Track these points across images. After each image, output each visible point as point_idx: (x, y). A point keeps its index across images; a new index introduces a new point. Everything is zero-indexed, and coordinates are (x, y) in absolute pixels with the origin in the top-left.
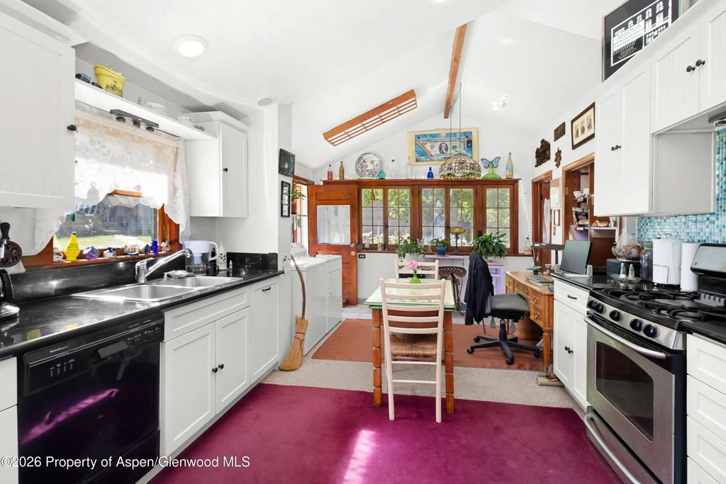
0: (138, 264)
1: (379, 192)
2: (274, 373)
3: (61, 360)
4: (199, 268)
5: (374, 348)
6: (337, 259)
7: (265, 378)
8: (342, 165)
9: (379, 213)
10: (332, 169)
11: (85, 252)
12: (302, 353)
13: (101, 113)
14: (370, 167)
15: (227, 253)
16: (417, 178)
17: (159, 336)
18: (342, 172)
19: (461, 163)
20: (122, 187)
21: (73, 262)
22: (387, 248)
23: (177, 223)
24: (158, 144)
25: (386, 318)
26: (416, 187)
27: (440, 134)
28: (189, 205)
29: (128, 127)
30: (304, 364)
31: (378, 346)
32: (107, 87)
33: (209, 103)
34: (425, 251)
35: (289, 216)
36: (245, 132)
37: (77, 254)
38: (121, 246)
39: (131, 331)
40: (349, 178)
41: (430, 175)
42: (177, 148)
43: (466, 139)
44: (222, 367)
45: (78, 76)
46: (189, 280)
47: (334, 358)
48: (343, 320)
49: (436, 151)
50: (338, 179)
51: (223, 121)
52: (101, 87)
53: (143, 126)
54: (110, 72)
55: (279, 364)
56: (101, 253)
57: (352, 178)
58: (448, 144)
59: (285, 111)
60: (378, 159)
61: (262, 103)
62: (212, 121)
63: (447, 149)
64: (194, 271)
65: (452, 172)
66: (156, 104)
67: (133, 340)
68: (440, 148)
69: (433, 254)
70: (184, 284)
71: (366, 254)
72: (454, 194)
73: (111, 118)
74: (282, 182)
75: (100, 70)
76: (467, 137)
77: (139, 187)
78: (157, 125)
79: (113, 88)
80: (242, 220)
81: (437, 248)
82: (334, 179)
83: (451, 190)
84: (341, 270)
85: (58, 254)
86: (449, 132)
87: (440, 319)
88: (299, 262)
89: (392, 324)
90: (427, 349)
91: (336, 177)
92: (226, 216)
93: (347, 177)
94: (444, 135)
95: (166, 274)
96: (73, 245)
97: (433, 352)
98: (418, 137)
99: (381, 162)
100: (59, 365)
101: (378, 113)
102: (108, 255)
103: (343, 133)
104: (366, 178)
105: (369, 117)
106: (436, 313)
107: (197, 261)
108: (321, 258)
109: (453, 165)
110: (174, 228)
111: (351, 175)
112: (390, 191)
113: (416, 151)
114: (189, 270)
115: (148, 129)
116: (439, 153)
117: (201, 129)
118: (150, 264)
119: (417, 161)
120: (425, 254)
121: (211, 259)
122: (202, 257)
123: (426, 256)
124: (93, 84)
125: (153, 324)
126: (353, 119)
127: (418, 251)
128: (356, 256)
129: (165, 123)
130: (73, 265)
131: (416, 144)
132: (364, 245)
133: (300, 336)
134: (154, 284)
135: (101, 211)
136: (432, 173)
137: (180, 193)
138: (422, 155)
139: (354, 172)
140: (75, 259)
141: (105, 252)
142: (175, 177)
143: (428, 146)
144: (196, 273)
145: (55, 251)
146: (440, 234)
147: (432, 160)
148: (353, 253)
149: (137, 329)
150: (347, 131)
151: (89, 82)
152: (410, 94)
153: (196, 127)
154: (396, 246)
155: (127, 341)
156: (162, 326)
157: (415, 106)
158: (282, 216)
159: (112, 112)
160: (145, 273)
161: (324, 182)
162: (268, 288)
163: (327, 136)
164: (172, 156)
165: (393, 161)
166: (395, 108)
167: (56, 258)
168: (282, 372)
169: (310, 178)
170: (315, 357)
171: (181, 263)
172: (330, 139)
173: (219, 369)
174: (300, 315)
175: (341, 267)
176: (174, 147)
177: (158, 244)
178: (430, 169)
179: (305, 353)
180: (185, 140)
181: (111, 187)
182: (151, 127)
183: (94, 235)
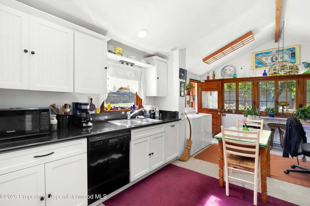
0: (127, 113)
1: (234, 85)
2: (177, 161)
3: (99, 141)
4: (148, 115)
5: (219, 159)
6: (210, 116)
7: (172, 162)
8: (214, 73)
9: (234, 94)
10: (209, 75)
11: (113, 108)
12: (189, 154)
13: (117, 62)
14: (229, 72)
15: (159, 110)
16: (256, 76)
17: (129, 138)
18: (214, 76)
19: (283, 66)
20: (123, 86)
21: (109, 111)
22: (238, 112)
23: (141, 99)
24: (135, 70)
25: (225, 145)
26: (255, 81)
27: (271, 52)
28: (145, 92)
29: (125, 65)
30: (190, 160)
31: (221, 158)
32: (117, 53)
33: (152, 53)
34: (261, 114)
35: (184, 96)
36: (166, 63)
37: (110, 108)
38: (123, 106)
39: (120, 135)
40: (218, 79)
41: (265, 74)
42: (142, 71)
43: (291, 52)
44: (153, 154)
45: (109, 51)
46: (144, 119)
47: (204, 160)
48: (212, 144)
49: (269, 61)
50: (212, 79)
51: (157, 60)
52: (115, 54)
53: (130, 65)
54: (119, 48)
55: (179, 157)
56: (117, 108)
57: (219, 78)
58: (277, 56)
59: (183, 52)
60: (233, 68)
61: (172, 50)
62: (153, 60)
63: (276, 59)
64: (146, 117)
65: (276, 72)
66: (133, 57)
67: (120, 139)
68: (272, 59)
69: (266, 116)
70: (142, 121)
71: (226, 114)
72: (281, 84)
73: (120, 63)
74: (181, 82)
75: (116, 48)
76: (291, 51)
77: (128, 86)
78: (134, 64)
79: (119, 53)
80: (165, 98)
81: (269, 113)
82: (210, 79)
83: (279, 82)
84: (212, 121)
85: (105, 108)
86: (277, 50)
87: (257, 150)
88: (189, 116)
89: (228, 149)
90: (250, 165)
91: (211, 78)
92: (158, 96)
93: (216, 78)
94: (275, 52)
95: (137, 117)
96: (109, 106)
97: (253, 167)
98: (257, 55)
99: (235, 70)
100: (98, 143)
101: (230, 46)
102: (119, 109)
103: (212, 58)
104: (227, 78)
105: (226, 49)
106: (254, 147)
107: (148, 113)
108: (201, 115)
109: (277, 68)
110: (140, 100)
111: (218, 77)
112: (240, 84)
113: (256, 62)
114: (145, 116)
115: (131, 65)
116: (271, 62)
117: (149, 63)
118: (131, 113)
119: (256, 67)
120: (260, 116)
121: (152, 112)
122: (149, 112)
123: (261, 117)
124: (113, 53)
125: (127, 134)
126: (217, 51)
127: (256, 114)
128: (220, 115)
129: (137, 63)
130: (109, 112)
131: (256, 58)
132: (225, 110)
133: (189, 148)
134: (132, 120)
135: (129, 95)
136: (266, 73)
137: (142, 88)
138: (259, 64)
139: (220, 75)
140: (109, 110)
141: (118, 108)
142: (141, 82)
143: (264, 59)
144: (147, 117)
145: (104, 107)
146: (271, 105)
147: (266, 66)
148: (219, 113)
149: (122, 135)
150: (214, 57)
151: (112, 52)
152: (250, 33)
153: (147, 63)
154: (242, 111)
155: (118, 138)
156: (130, 135)
157: (253, 39)
158: (181, 96)
159: (120, 61)
160: (130, 116)
161: (206, 81)
162: (174, 125)
163: (204, 60)
164: (140, 74)
165: (242, 68)
166: (240, 42)
167: (105, 110)
168: (179, 161)
169: (199, 79)
170: (195, 158)
171: (142, 113)
172: (206, 61)
173: (151, 154)
174: (189, 139)
175: (212, 120)
176: (140, 71)
177: (135, 106)
178: (265, 71)
179: (191, 155)
180: (145, 68)
181: (120, 86)
182: (132, 65)
183: (126, 102)
